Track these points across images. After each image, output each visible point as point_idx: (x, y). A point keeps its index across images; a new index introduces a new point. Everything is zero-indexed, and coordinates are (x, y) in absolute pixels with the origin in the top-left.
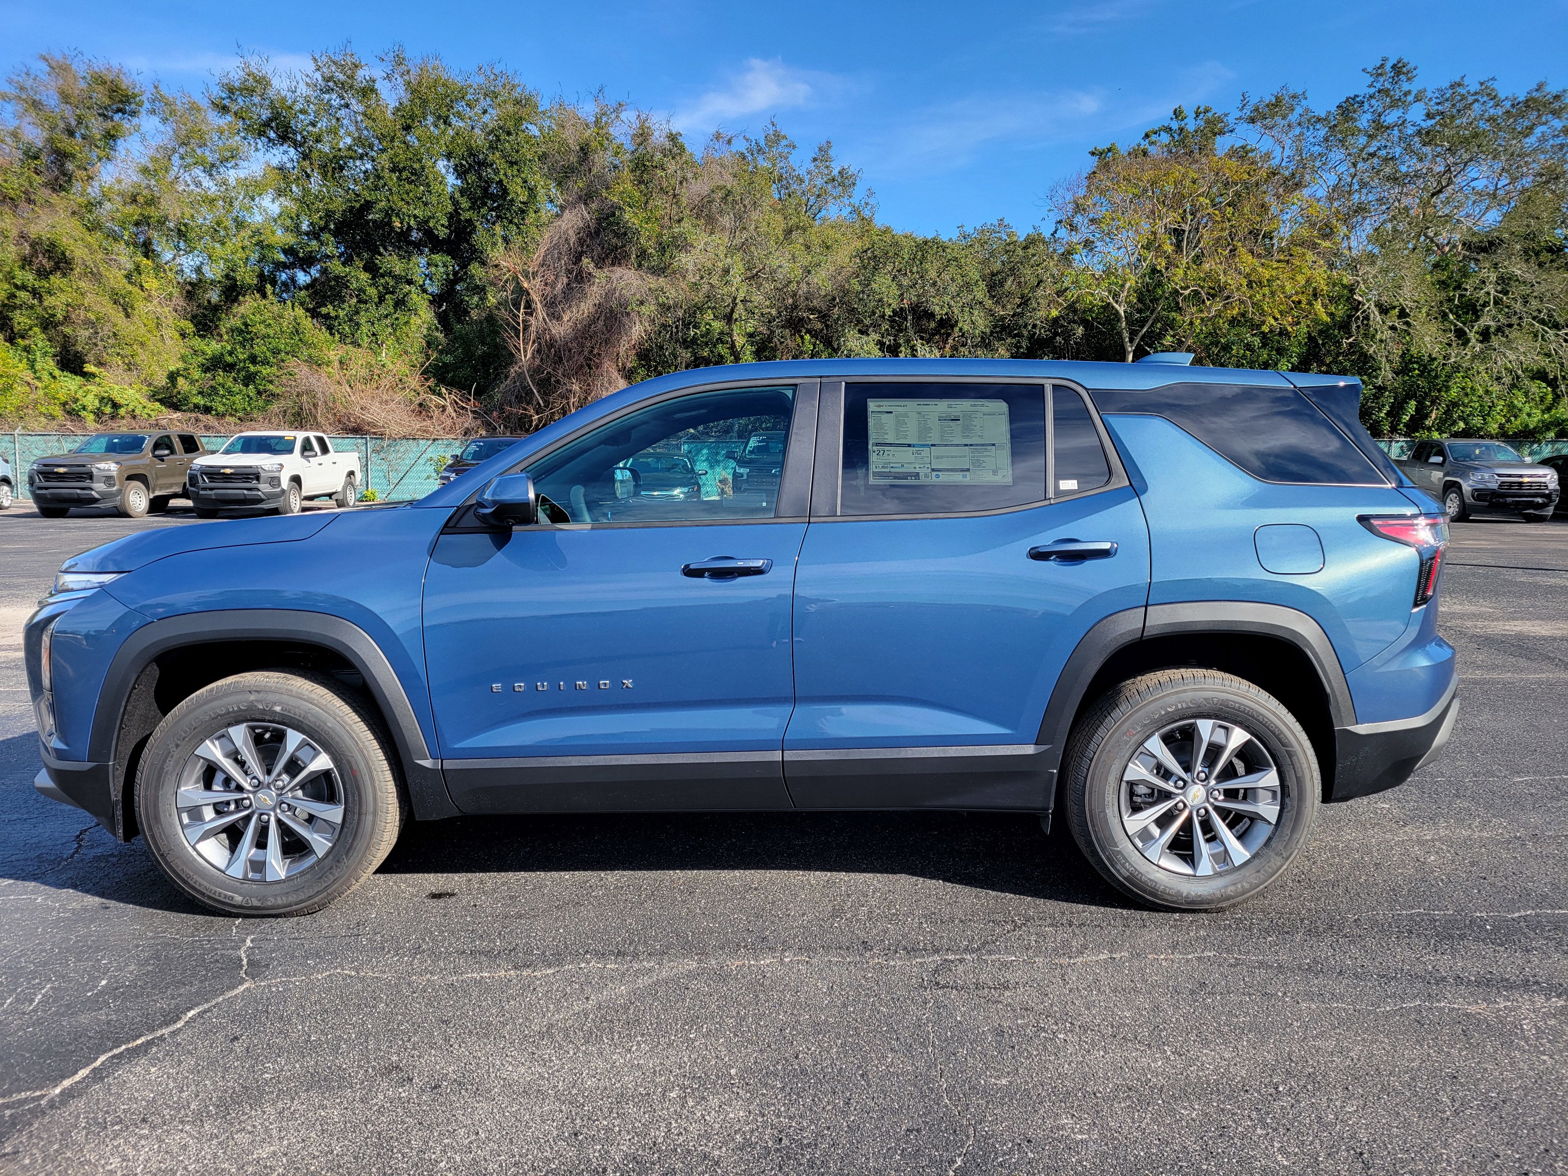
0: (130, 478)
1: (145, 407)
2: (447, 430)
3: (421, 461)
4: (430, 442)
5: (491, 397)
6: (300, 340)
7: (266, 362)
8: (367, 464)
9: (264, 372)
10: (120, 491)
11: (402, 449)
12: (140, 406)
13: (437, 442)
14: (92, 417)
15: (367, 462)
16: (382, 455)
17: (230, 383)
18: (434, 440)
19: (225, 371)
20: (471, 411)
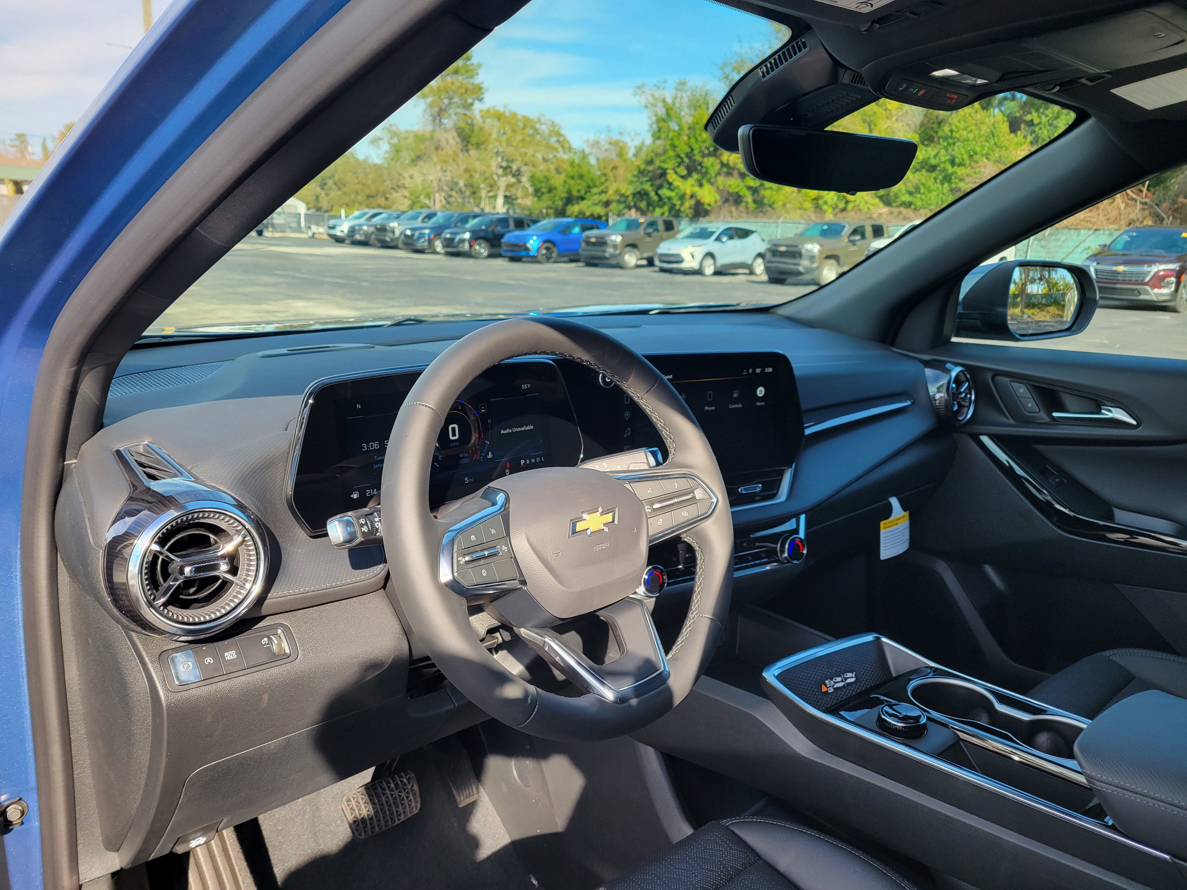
0: (828, 257)
1: (866, 203)
2: (1111, 221)
3: (1079, 250)
4: (1091, 232)
5: (1167, 189)
6: (995, 144)
7: (962, 164)
8: (1027, 252)
9: (959, 173)
10: (818, 268)
11: (1063, 238)
12: (863, 202)
13: (1098, 232)
14: (830, 210)
15: (1028, 249)
16: (1043, 243)
17: (930, 183)
18: (1096, 230)
19: (928, 171)
20: (1141, 202)
